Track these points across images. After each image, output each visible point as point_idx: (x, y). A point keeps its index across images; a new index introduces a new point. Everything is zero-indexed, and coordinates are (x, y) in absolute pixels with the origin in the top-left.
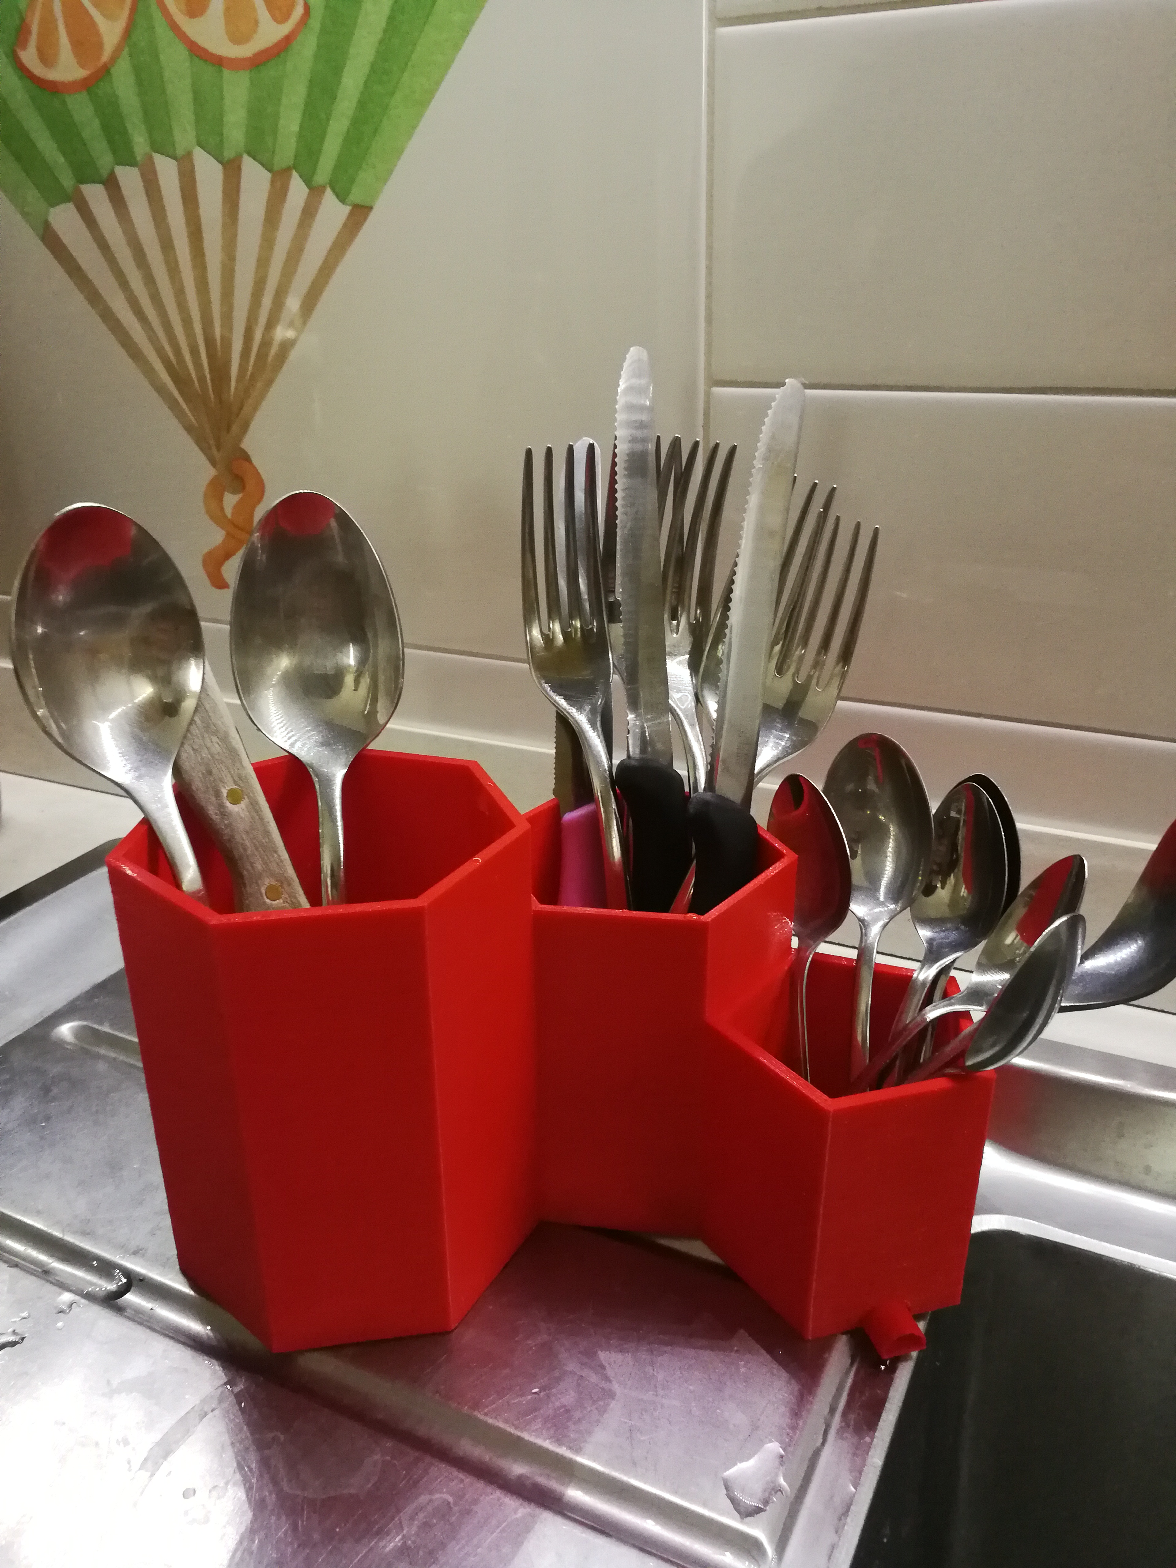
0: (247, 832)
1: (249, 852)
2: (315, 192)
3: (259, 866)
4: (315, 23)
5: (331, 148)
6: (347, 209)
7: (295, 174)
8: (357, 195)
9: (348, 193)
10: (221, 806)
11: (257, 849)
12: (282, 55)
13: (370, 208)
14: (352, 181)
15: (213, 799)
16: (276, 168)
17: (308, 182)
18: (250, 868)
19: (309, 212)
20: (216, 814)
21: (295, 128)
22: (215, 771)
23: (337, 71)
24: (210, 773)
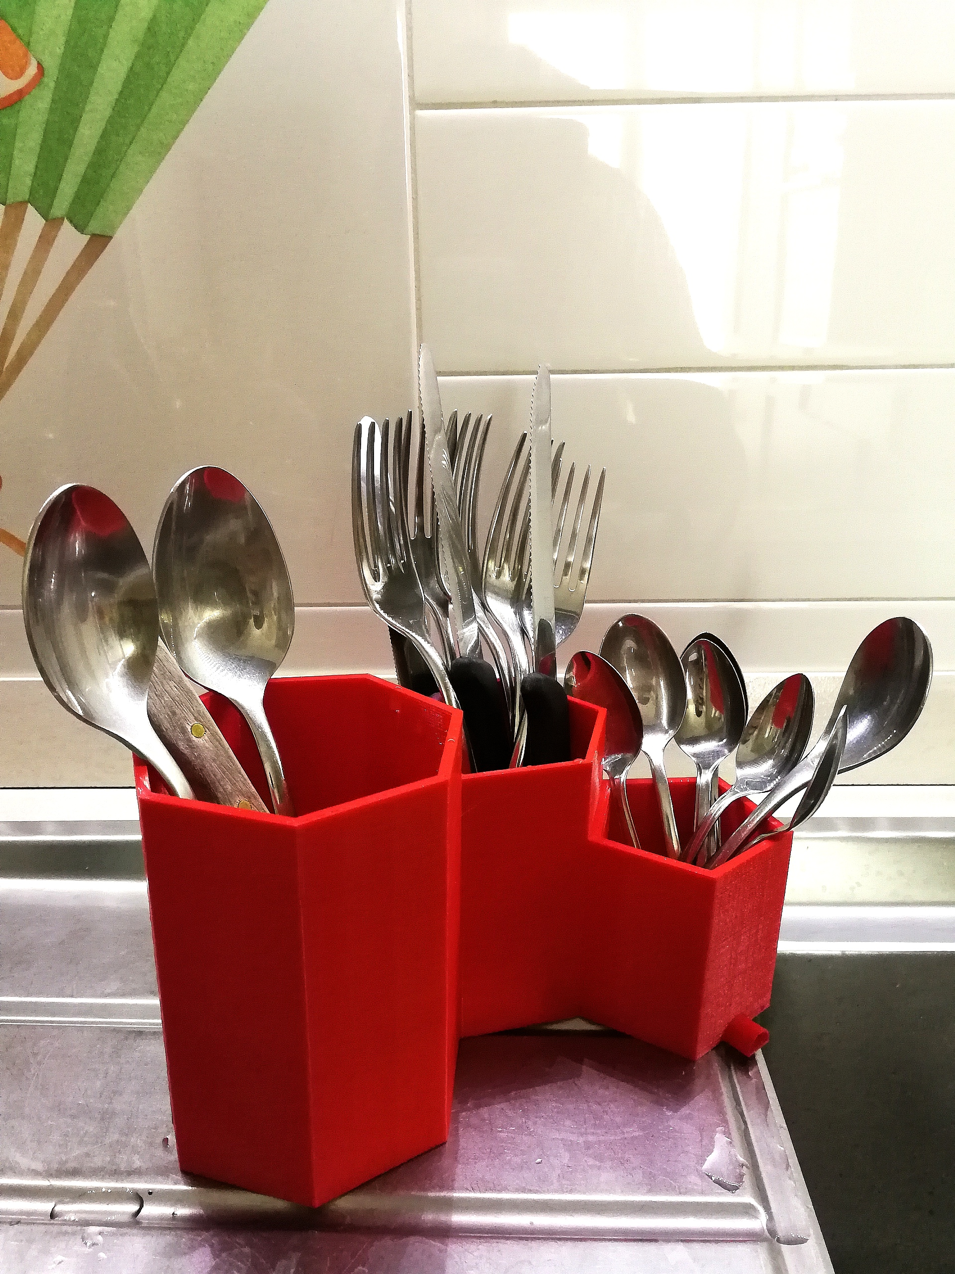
0: (214, 760)
1: (219, 777)
2: (53, 224)
3: (229, 787)
4: (50, 81)
5: (68, 188)
6: (86, 238)
7: (30, 209)
8: (95, 226)
9: (86, 225)
10: (189, 740)
11: (224, 773)
12: (16, 107)
13: (111, 238)
14: (91, 215)
15: (181, 736)
16: (10, 200)
17: (44, 214)
18: (222, 790)
19: (46, 241)
20: (186, 748)
21: (30, 167)
22: (178, 711)
23: (75, 122)
24: (174, 713)
